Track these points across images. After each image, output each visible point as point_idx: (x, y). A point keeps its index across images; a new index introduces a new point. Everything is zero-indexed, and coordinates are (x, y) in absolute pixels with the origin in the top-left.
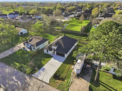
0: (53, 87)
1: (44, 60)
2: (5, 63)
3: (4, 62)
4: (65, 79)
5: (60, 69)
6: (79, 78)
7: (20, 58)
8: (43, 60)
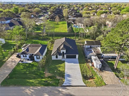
0: (92, 86)
1: (60, 67)
2: (15, 85)
3: (11, 85)
4: (93, 76)
5: (82, 70)
6: (103, 72)
7: (28, 73)
8: (58, 67)
